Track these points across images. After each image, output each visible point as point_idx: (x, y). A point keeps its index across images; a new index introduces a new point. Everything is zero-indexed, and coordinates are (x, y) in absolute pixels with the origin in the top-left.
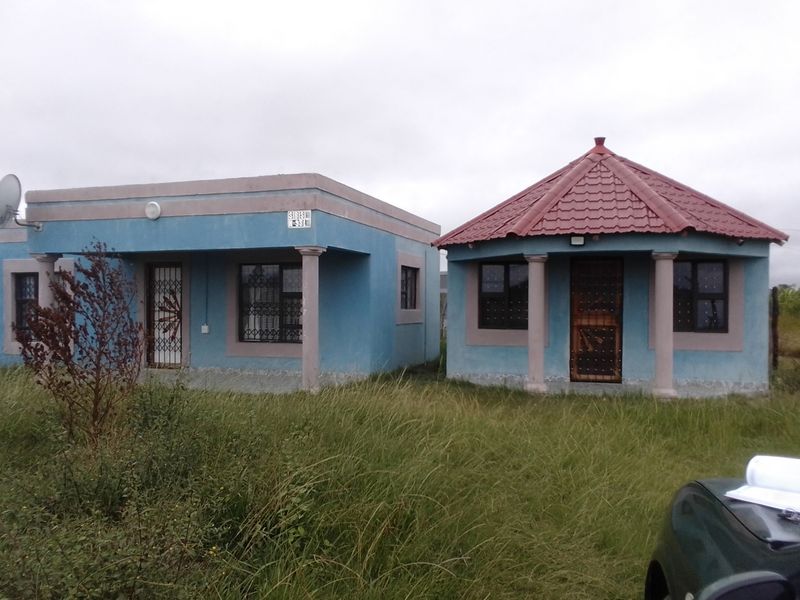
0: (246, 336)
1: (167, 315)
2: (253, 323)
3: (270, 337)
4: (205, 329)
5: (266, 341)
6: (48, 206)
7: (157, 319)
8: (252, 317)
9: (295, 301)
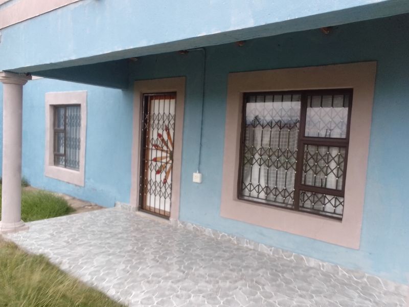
0: (246, 192)
1: (159, 154)
2: (258, 176)
3: (280, 199)
4: (197, 177)
7: (150, 158)
8: (256, 168)
9: (323, 150)
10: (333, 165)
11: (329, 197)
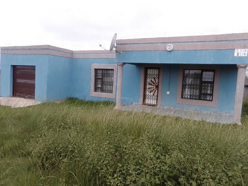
0: (184, 96)
1: (152, 86)
2: (187, 92)
3: (194, 97)
4: (168, 93)
5: (193, 99)
6: (124, 45)
7: (148, 87)
8: (187, 90)
9: (206, 84)
10: (209, 88)
11: (208, 96)
